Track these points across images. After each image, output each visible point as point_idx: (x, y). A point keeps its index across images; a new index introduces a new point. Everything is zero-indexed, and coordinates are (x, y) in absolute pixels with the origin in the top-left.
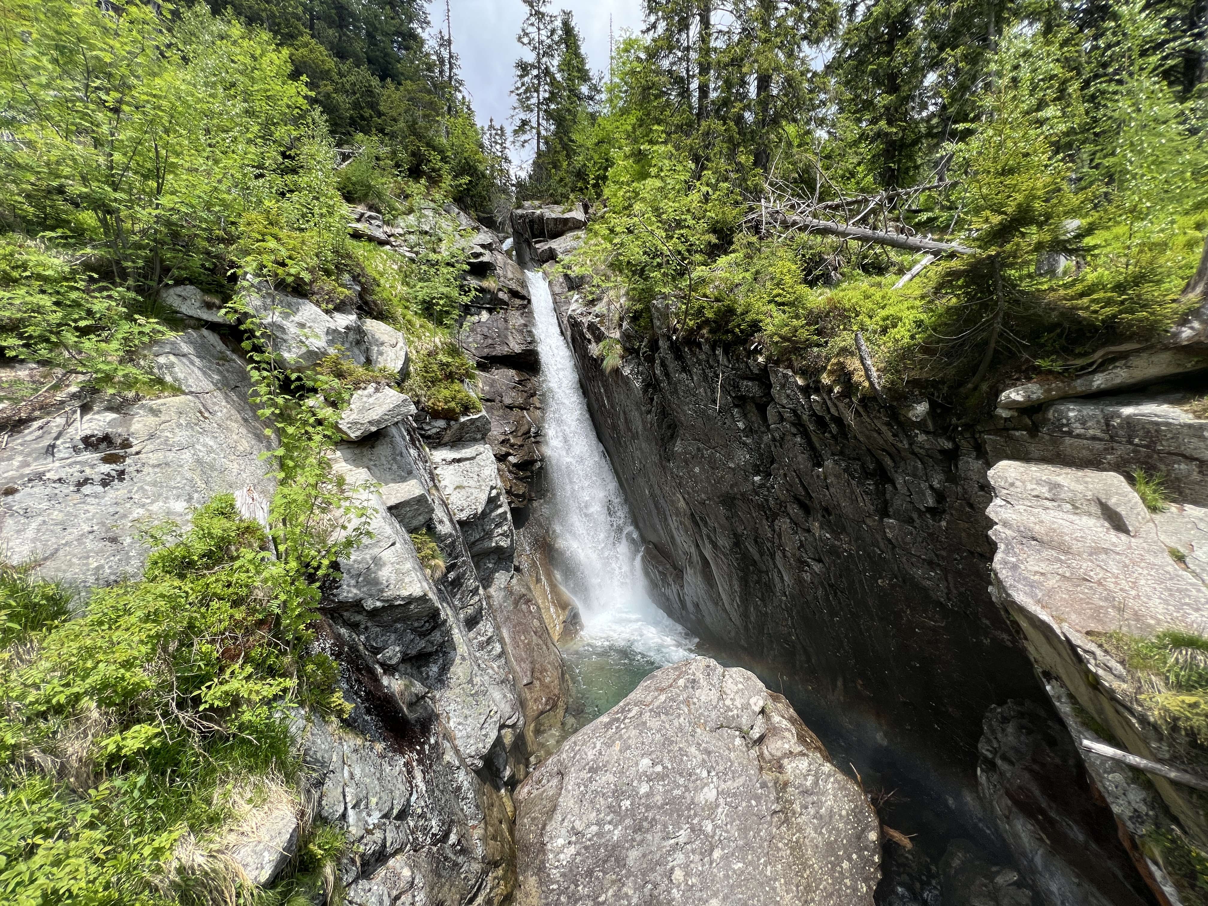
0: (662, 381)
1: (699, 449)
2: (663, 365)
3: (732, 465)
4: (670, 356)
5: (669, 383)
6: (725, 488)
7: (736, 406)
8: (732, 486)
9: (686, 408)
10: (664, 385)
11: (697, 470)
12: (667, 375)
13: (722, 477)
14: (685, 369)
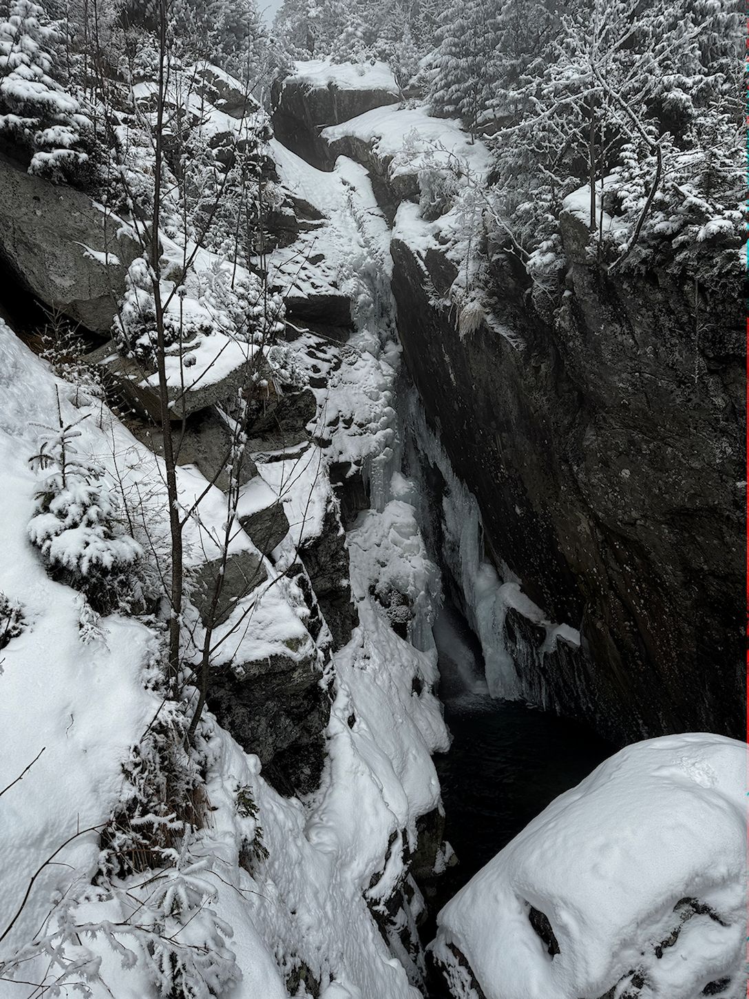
0: (569, 339)
1: (632, 442)
2: (576, 311)
3: (696, 465)
4: (590, 299)
5: (585, 342)
6: (679, 500)
7: (711, 372)
8: (693, 497)
9: (616, 378)
10: (576, 344)
11: (626, 473)
12: (582, 327)
13: (675, 483)
14: (620, 317)
